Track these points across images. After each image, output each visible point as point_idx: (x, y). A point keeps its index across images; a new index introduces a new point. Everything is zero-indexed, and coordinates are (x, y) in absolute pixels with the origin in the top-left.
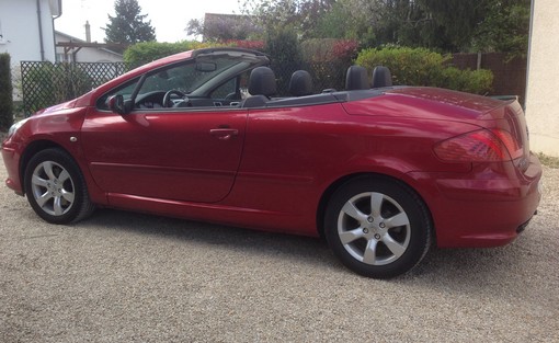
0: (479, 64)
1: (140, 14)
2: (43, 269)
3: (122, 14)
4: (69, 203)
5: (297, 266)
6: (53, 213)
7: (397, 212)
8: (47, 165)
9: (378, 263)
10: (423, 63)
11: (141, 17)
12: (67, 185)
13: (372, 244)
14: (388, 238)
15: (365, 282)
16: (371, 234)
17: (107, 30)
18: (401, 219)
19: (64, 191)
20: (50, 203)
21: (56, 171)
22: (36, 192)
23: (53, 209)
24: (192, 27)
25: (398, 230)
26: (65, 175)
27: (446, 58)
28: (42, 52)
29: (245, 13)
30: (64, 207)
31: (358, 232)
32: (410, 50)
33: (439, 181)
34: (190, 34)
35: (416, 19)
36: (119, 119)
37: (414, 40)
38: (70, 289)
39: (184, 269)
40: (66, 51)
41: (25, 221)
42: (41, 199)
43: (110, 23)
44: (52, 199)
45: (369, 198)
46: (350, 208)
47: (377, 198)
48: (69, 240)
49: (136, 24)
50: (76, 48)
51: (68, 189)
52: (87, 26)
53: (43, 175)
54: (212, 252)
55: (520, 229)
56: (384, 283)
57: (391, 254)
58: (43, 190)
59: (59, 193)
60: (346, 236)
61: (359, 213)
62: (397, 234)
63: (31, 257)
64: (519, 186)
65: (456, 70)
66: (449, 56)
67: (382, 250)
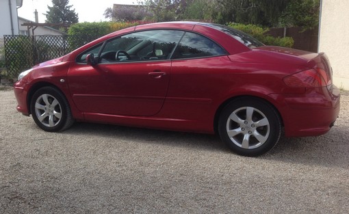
0: (285, 34)
1: (68, 5)
2: (53, 157)
3: (56, 5)
4: (58, 119)
5: (202, 152)
6: (49, 126)
7: (262, 118)
8: (45, 97)
9: (251, 148)
10: (252, 33)
11: (69, 7)
12: (57, 108)
13: (246, 137)
14: (256, 133)
15: (243, 159)
16: (246, 131)
17: (47, 15)
18: (264, 122)
19: (55, 112)
20: (46, 119)
21: (51, 100)
22: (38, 113)
23: (48, 123)
24: (108, 13)
25: (262, 128)
26: (55, 102)
27: (266, 31)
28: (12, 29)
29: (141, 4)
30: (55, 122)
31: (238, 130)
32: (244, 26)
33: (286, 99)
34: (107, 17)
35: (247, 7)
36: (90, 68)
37: (245, 20)
38: (74, 167)
39: (137, 155)
40: (29, 29)
41: (30, 131)
42: (41, 117)
43: (49, 10)
44: (48, 117)
45: (245, 110)
46: (234, 116)
47: (250, 110)
48: (62, 140)
49: (65, 11)
50: (34, 27)
51: (58, 110)
52: (36, 13)
53: (42, 103)
54: (150, 145)
55: (332, 125)
56: (254, 159)
57: (258, 142)
58: (42, 112)
59: (52, 113)
60: (232, 133)
61: (239, 119)
62: (262, 130)
63: (43, 150)
64: (331, 100)
65: (271, 38)
66: (267, 29)
67: (253, 140)
